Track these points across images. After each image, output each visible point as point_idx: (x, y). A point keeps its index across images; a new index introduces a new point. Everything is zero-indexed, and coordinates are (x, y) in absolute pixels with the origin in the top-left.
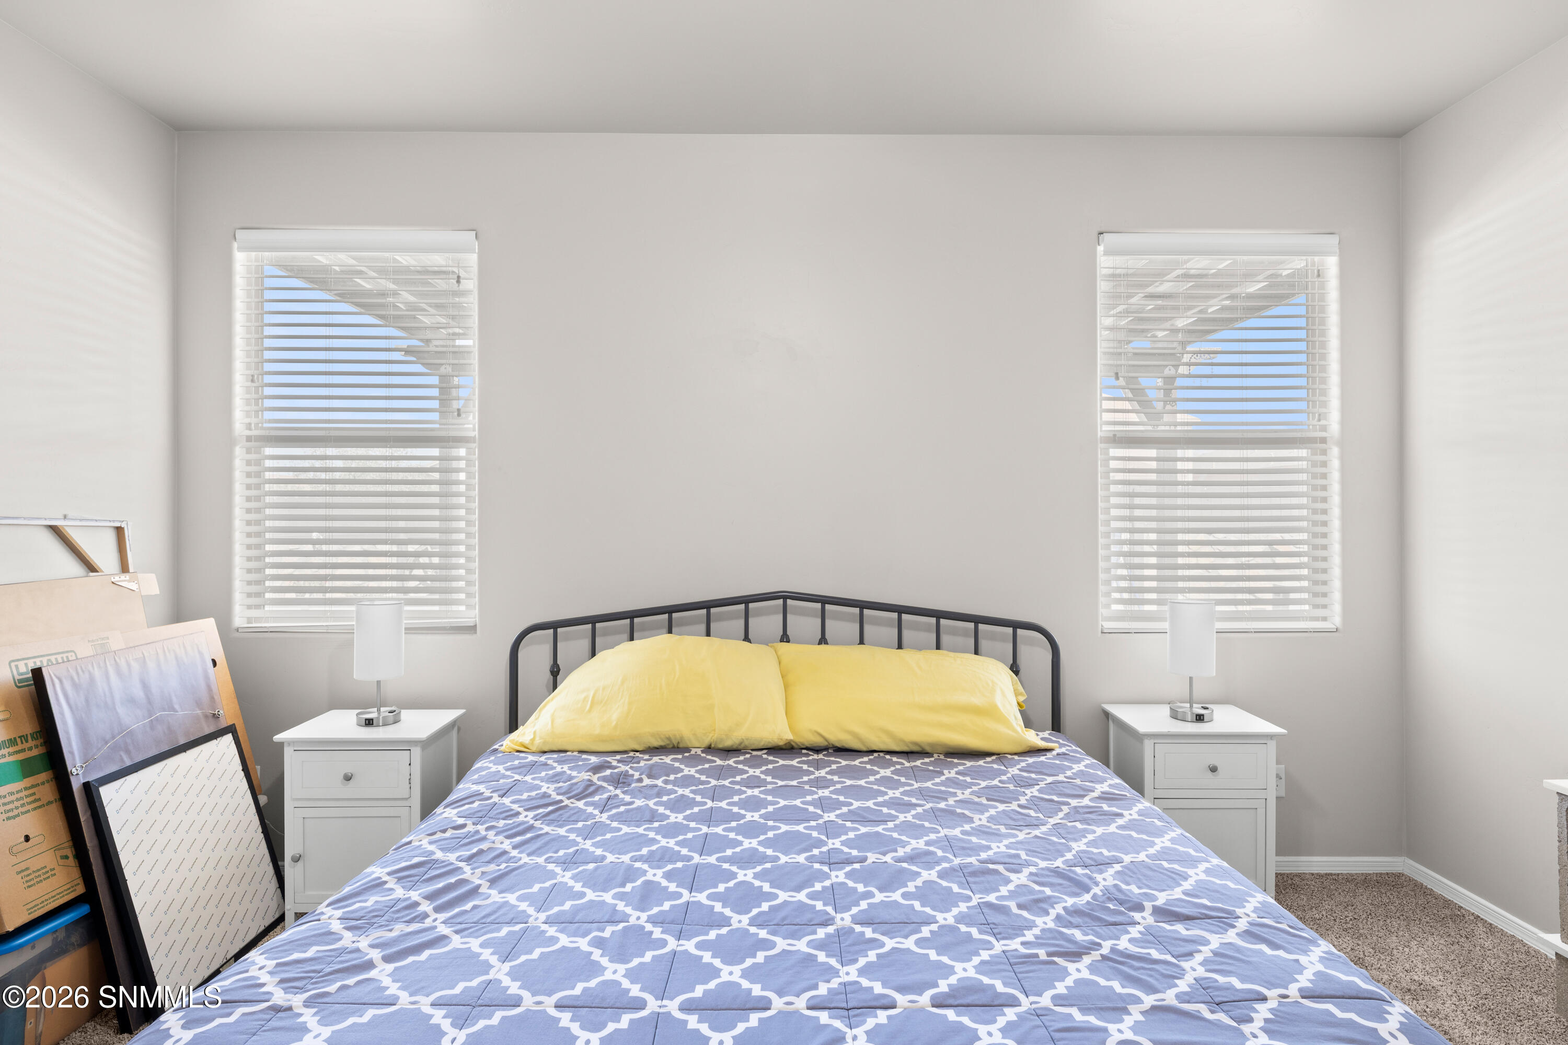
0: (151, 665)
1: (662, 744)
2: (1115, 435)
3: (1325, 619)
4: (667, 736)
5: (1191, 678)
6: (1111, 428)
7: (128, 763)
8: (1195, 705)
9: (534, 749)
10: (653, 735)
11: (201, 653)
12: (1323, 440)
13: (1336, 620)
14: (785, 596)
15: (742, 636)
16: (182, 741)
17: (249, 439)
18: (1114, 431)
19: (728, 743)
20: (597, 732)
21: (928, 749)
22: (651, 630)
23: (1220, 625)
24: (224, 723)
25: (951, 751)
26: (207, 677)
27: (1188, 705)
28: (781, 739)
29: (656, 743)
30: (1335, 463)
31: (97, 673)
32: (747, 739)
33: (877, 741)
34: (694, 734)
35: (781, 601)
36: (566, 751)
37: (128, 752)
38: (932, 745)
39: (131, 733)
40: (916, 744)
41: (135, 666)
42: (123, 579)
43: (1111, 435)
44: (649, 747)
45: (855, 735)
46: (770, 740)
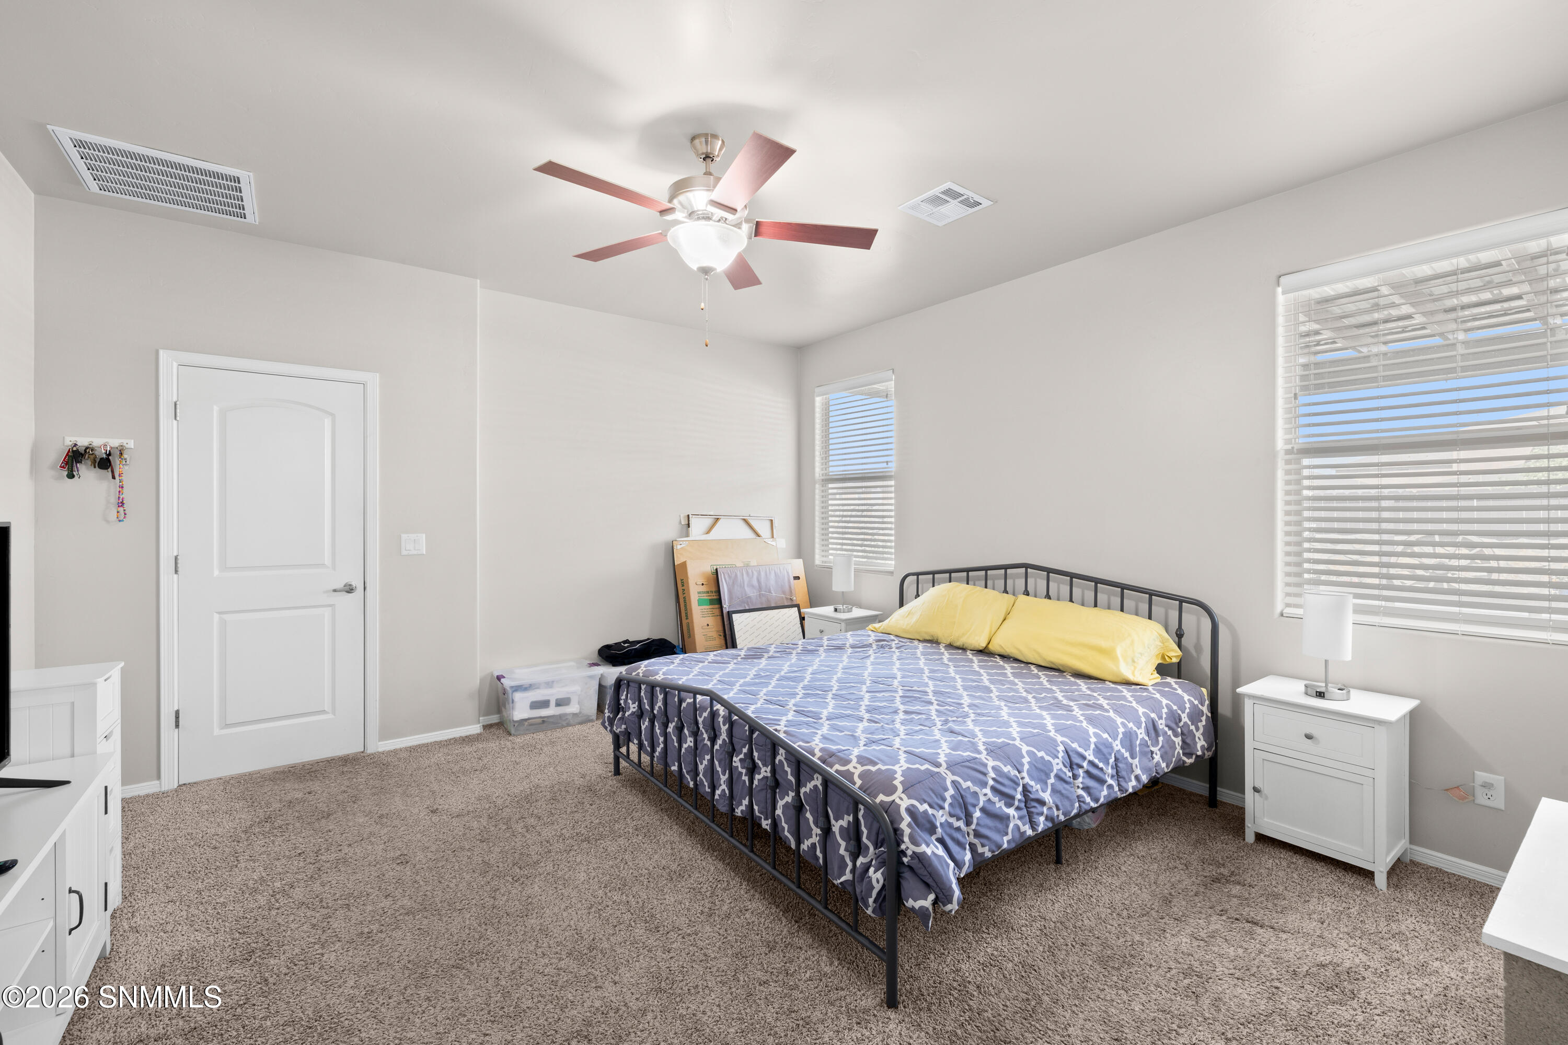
0: (763, 574)
1: (930, 638)
4: (932, 635)
5: (1326, 661)
7: (747, 608)
8: (1330, 685)
9: (879, 631)
10: (926, 633)
11: (788, 573)
14: (1026, 566)
15: (1003, 589)
16: (773, 605)
17: (823, 480)
19: (958, 644)
21: (1061, 668)
22: (942, 581)
24: (795, 603)
26: (789, 582)
27: (1323, 685)
28: (980, 646)
29: (928, 638)
31: (738, 574)
32: (966, 643)
33: (1031, 657)
34: (944, 636)
35: (1024, 569)
37: (748, 605)
39: (749, 597)
40: (1052, 663)
41: (756, 574)
42: (770, 541)
44: (924, 639)
46: (976, 646)
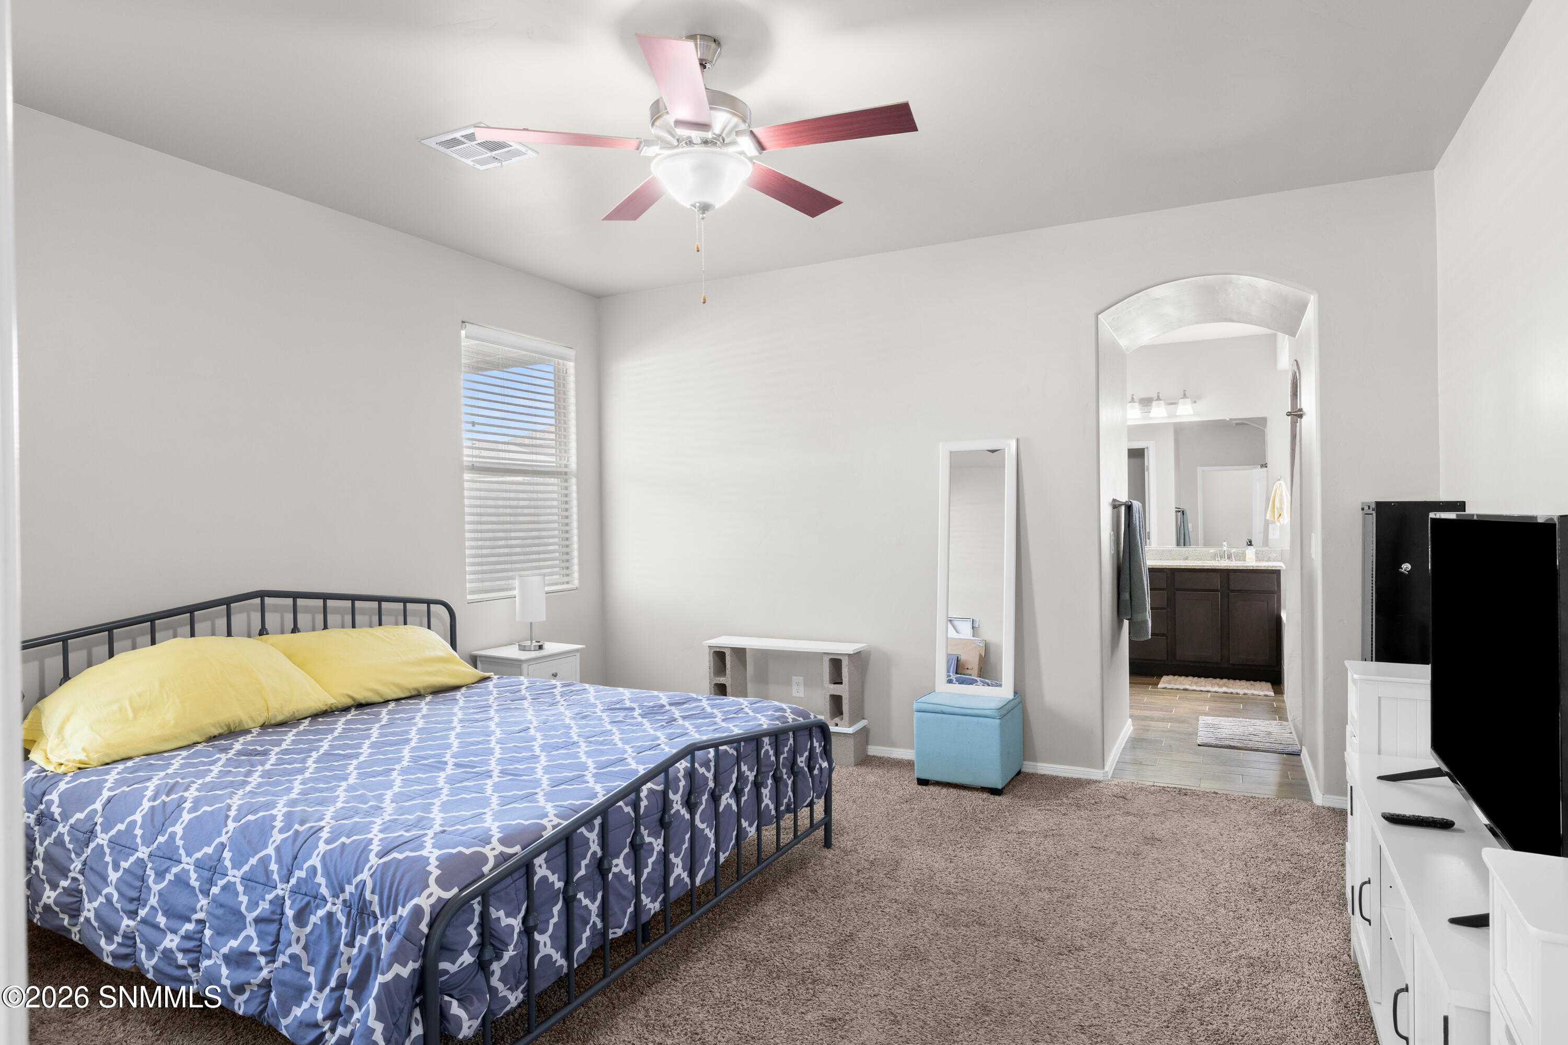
1: (221, 731)
2: (473, 465)
3: (568, 583)
4: (227, 723)
5: (531, 623)
6: (471, 459)
8: (533, 641)
10: (214, 725)
12: (566, 473)
13: (576, 583)
14: (263, 595)
18: (472, 461)
19: (280, 718)
20: (157, 733)
23: (548, 589)
25: (435, 690)
27: (529, 642)
28: (326, 705)
30: (574, 488)
32: (298, 711)
34: (251, 717)
36: (129, 758)
38: (425, 688)
43: (470, 464)
44: (210, 737)
45: (376, 692)
46: (317, 707)
